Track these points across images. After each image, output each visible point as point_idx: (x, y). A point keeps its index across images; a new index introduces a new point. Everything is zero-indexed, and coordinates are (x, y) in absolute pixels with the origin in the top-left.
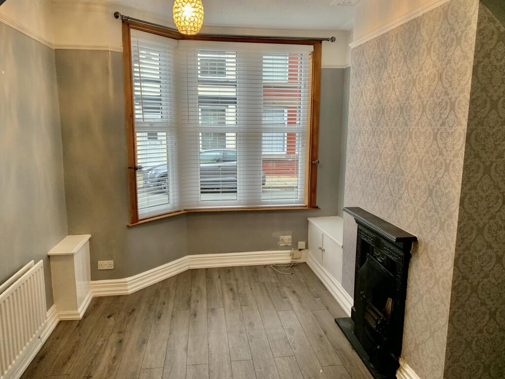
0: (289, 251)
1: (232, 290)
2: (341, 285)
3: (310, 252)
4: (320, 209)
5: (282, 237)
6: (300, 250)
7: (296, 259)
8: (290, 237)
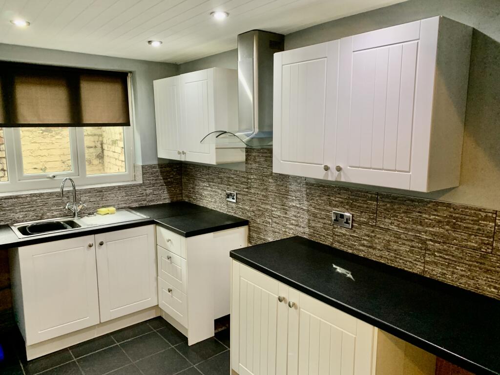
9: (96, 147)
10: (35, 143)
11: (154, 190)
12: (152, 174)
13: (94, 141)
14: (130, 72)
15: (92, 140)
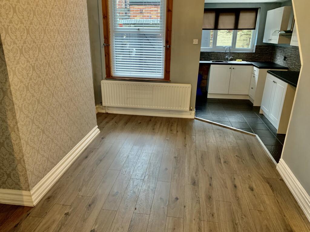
9: (247, 40)
10: (224, 37)
11: (259, 56)
12: (259, 49)
13: (247, 37)
14: (260, 8)
15: (246, 37)
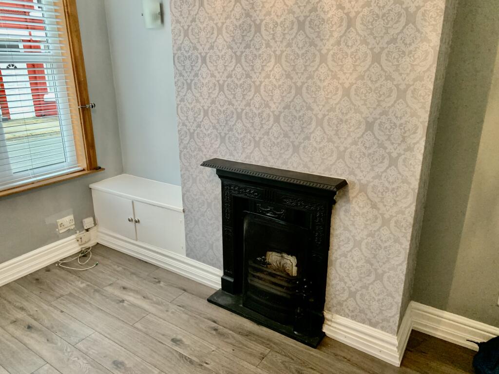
0: (73, 237)
1: (29, 327)
2: (185, 257)
3: (101, 228)
4: (104, 169)
5: (60, 221)
6: (87, 230)
7: (86, 243)
8: (71, 217)
